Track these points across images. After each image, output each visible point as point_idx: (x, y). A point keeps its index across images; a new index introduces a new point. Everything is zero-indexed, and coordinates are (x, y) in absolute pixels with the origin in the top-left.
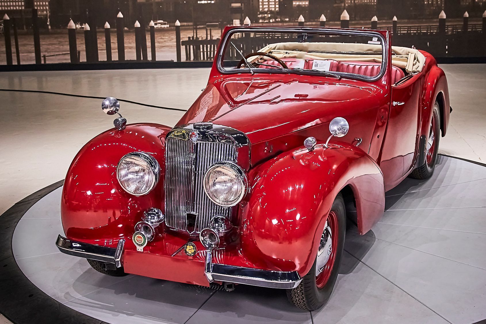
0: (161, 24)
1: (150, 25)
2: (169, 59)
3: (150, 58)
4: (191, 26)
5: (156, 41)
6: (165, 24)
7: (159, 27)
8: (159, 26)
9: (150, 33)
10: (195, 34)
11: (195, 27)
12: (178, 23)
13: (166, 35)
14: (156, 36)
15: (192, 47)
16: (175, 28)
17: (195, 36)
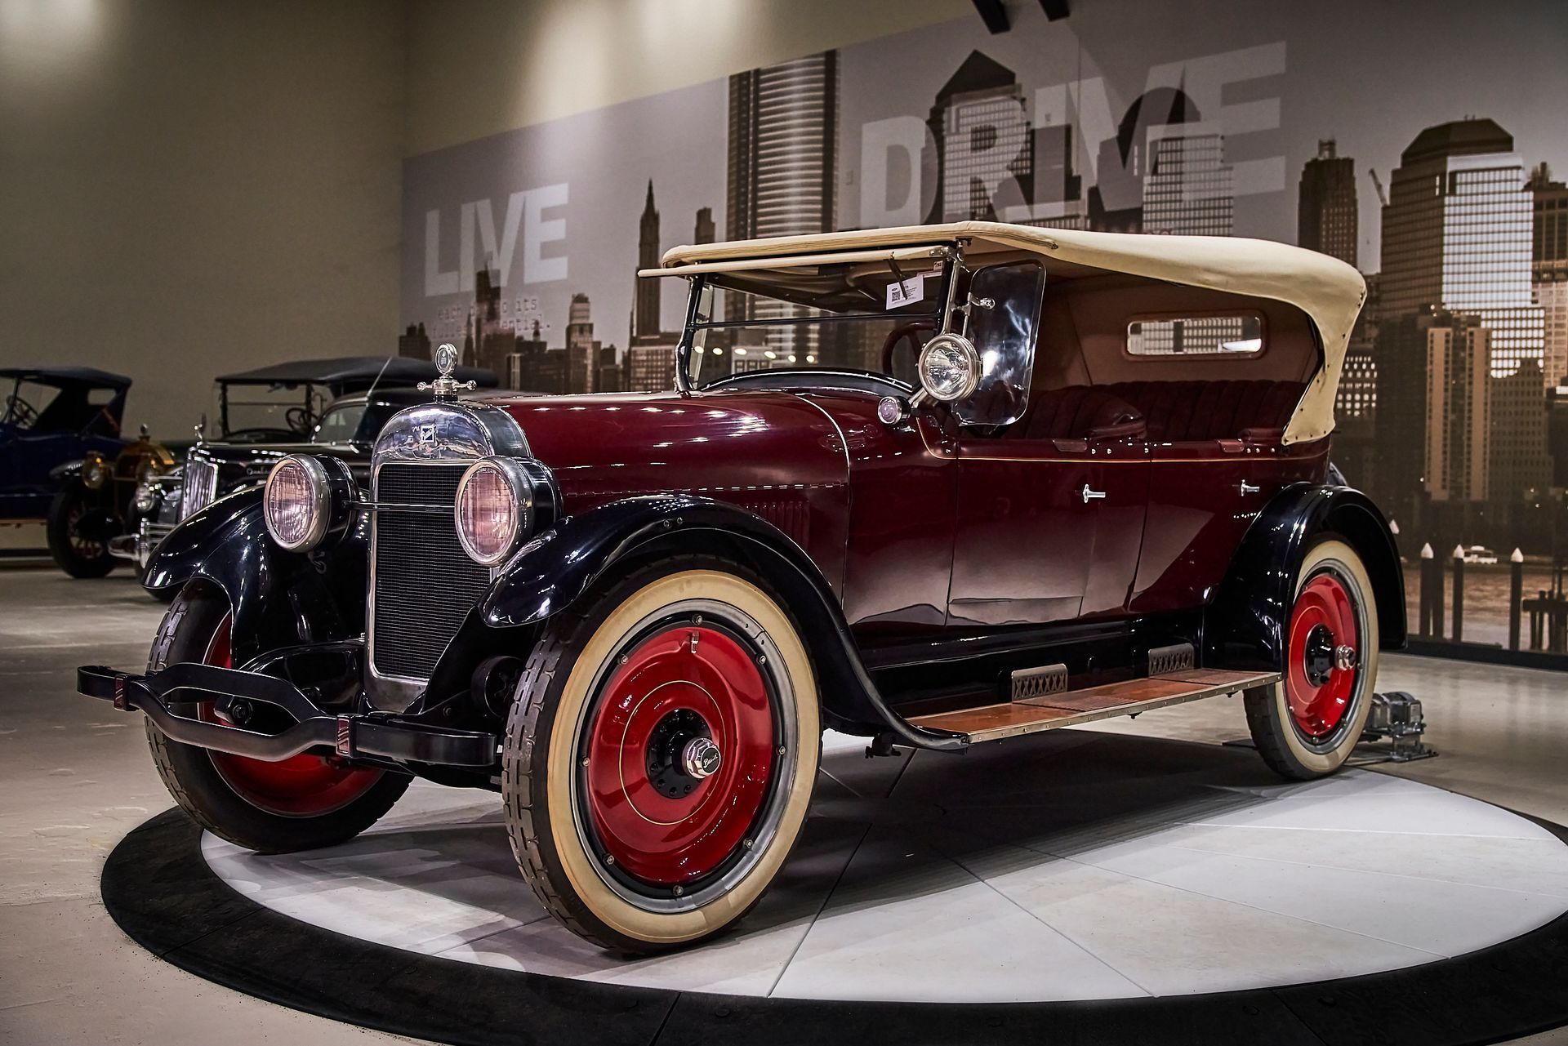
0: (1480, 554)
1: (1455, 556)
2: (1491, 641)
3: (1448, 634)
4: (1549, 564)
5: (1464, 595)
6: (1487, 555)
7: (1475, 561)
8: (1474, 559)
9: (1451, 574)
10: (1556, 586)
11: (1557, 568)
12: (1518, 556)
13: (1488, 581)
14: (1466, 582)
15: (1546, 616)
16: (1510, 566)
17: (1556, 591)
